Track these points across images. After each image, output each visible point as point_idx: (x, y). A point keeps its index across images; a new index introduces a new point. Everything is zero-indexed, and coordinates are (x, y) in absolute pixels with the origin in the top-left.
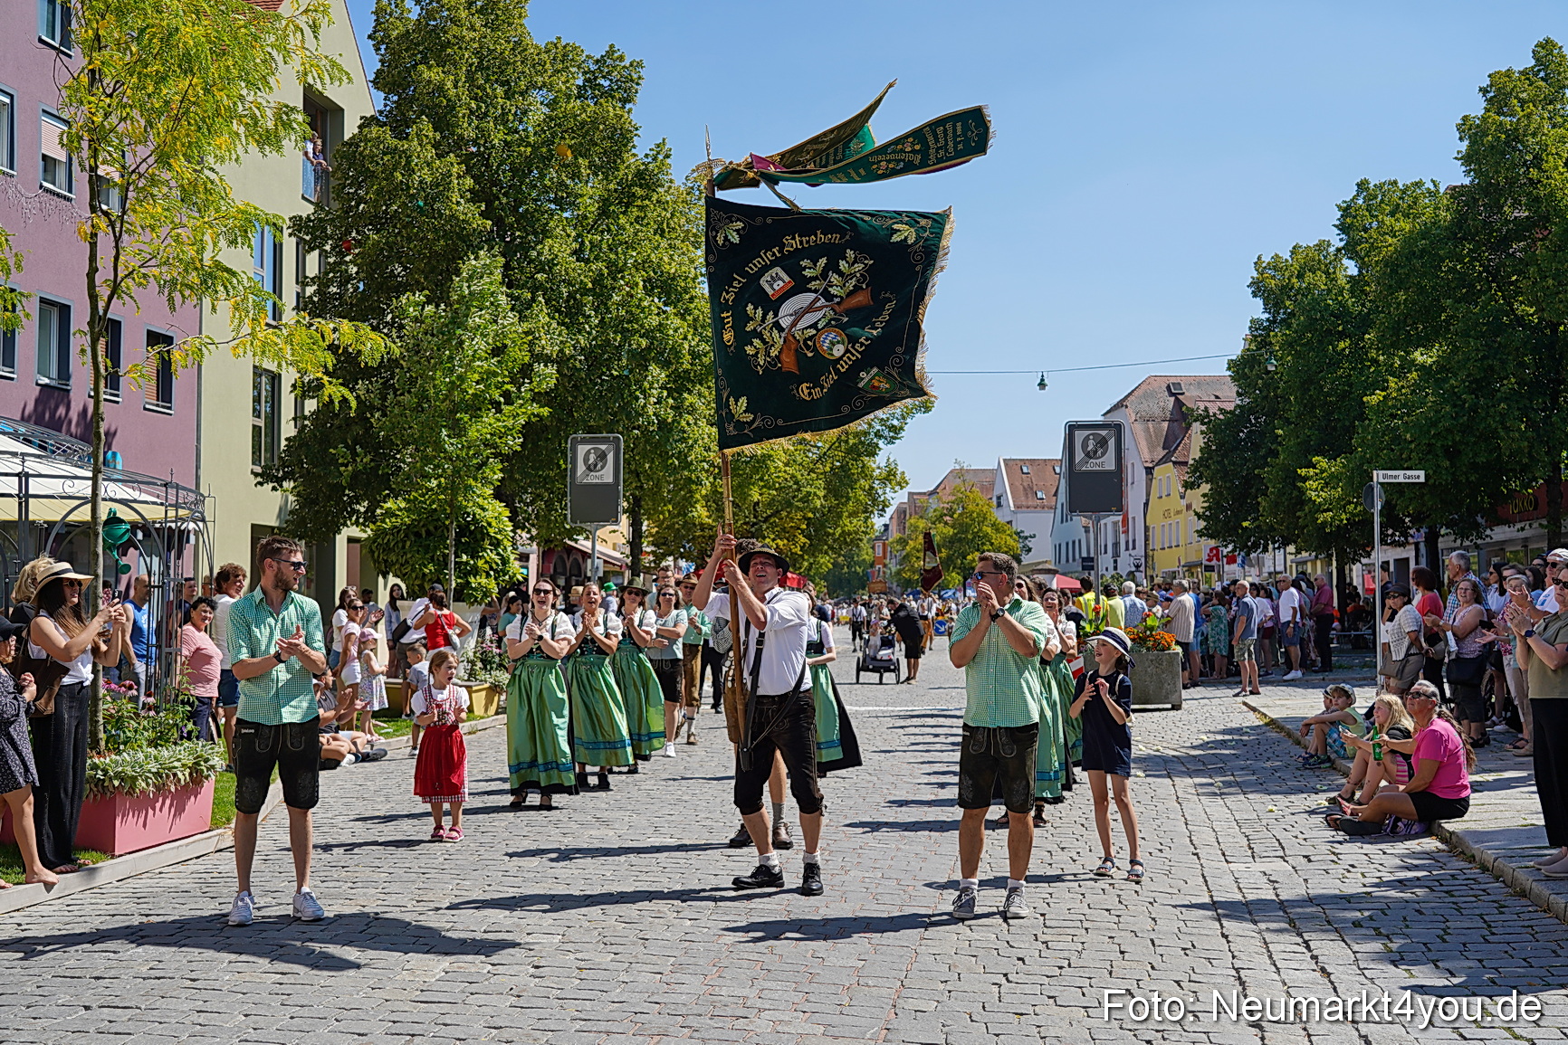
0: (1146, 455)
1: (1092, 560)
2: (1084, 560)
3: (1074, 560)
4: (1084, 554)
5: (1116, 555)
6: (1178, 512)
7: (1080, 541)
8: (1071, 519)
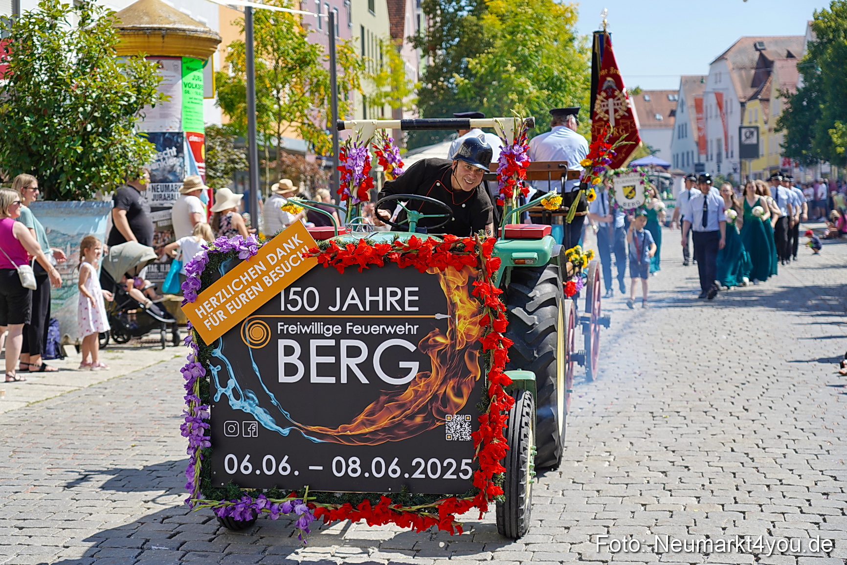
0: (740, 93)
1: (703, 165)
2: (696, 165)
3: (688, 165)
4: (696, 161)
5: (719, 161)
6: (763, 133)
7: (693, 153)
8: (686, 136)
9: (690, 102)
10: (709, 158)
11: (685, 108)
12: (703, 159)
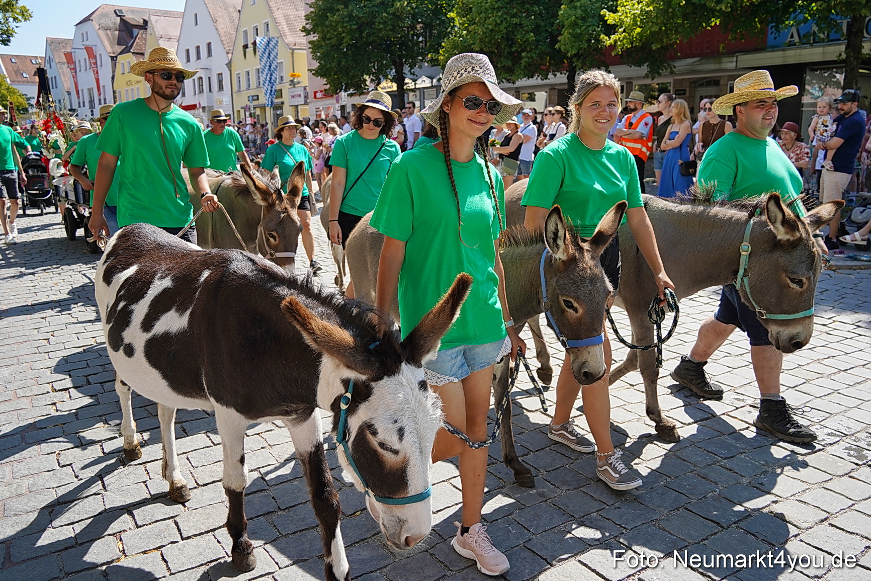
4: (69, 108)
5: (92, 107)
6: (138, 82)
8: (56, 87)
9: (58, 59)
10: (82, 105)
11: (53, 64)
12: (75, 106)
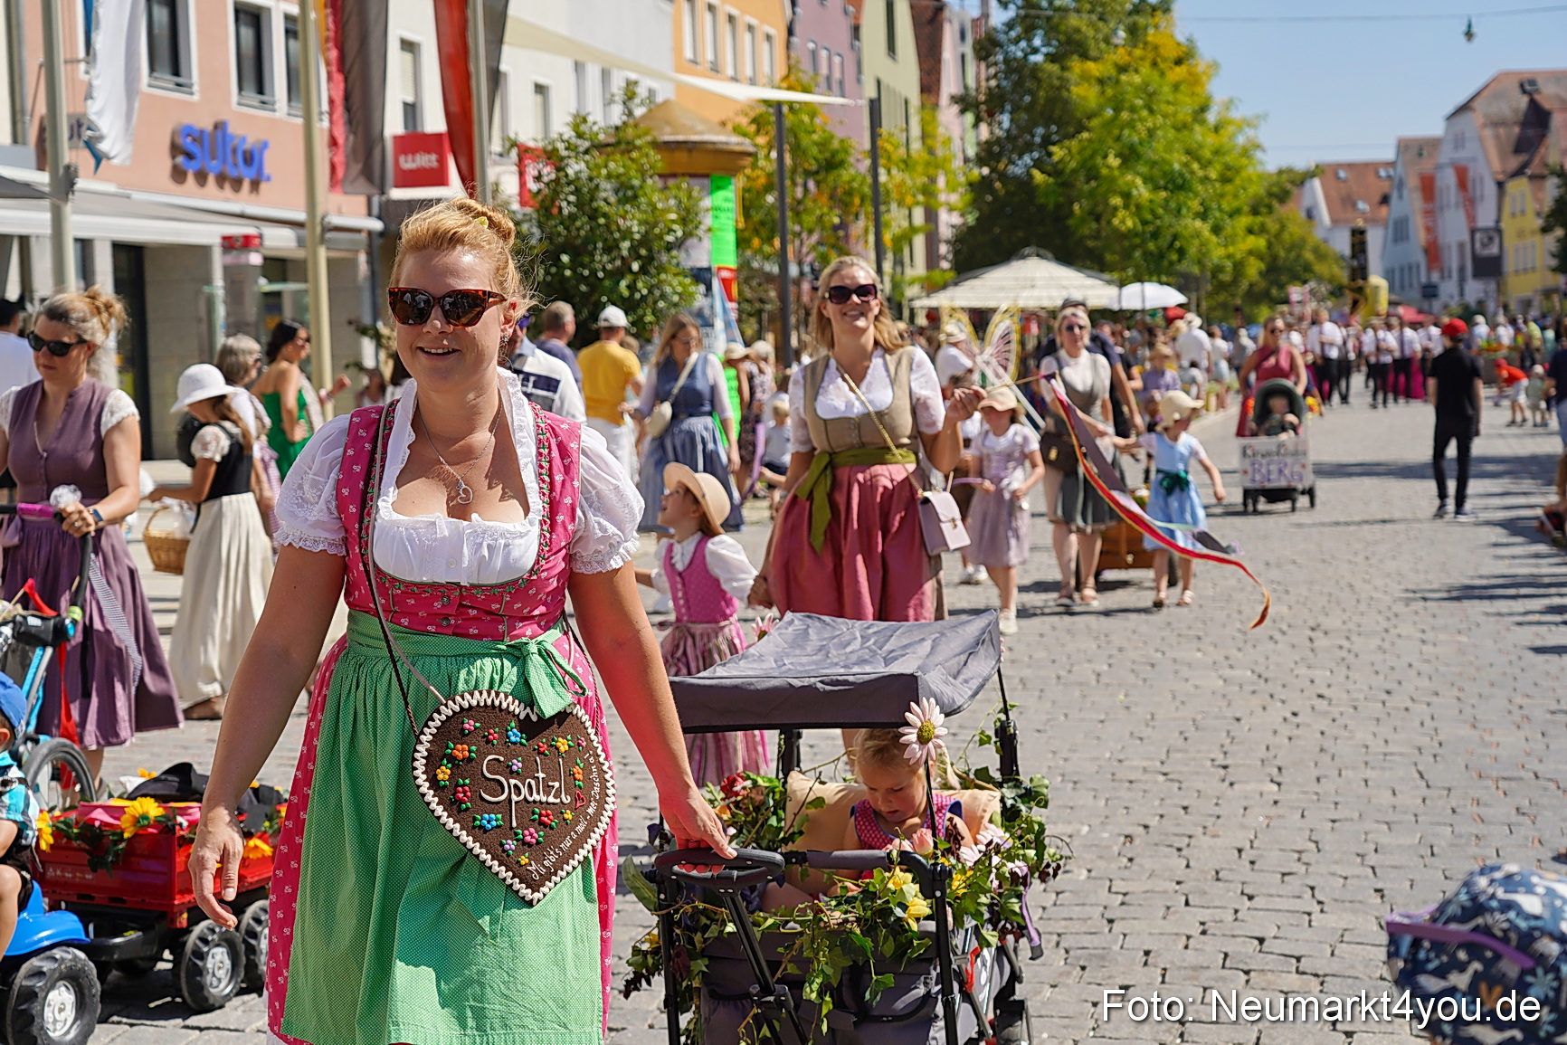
0: (1497, 166)
1: (1435, 287)
2: (1424, 287)
3: (1411, 286)
5: (1462, 280)
6: (1535, 232)
7: (1418, 266)
8: (1407, 238)
9: (1413, 182)
10: (1446, 275)
11: (1405, 192)
12: (1435, 277)
